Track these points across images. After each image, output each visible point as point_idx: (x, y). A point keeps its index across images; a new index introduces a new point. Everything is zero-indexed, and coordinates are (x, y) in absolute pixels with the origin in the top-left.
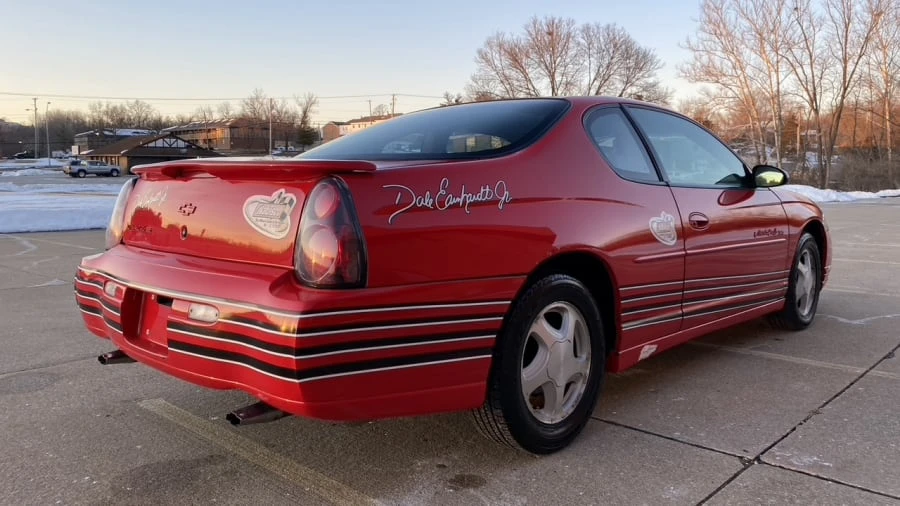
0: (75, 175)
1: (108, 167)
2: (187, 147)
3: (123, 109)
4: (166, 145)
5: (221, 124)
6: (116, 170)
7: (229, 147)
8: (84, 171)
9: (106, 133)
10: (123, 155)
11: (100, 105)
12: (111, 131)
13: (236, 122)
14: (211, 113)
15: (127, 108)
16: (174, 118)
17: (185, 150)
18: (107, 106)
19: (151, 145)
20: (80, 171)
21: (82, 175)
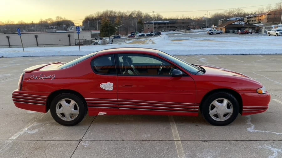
0: (210, 34)
1: (219, 31)
2: (245, 24)
3: (234, 11)
4: (238, 24)
5: (265, 14)
6: (221, 32)
7: (266, 22)
8: (212, 33)
9: (227, 19)
10: (224, 27)
11: (227, 10)
12: (229, 19)
13: (270, 13)
14: (263, 9)
15: (235, 11)
16: (250, 13)
17: (243, 25)
18: (229, 11)
19: (233, 24)
20: (211, 33)
21: (212, 34)
